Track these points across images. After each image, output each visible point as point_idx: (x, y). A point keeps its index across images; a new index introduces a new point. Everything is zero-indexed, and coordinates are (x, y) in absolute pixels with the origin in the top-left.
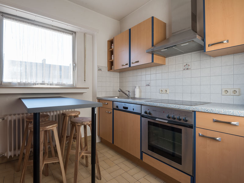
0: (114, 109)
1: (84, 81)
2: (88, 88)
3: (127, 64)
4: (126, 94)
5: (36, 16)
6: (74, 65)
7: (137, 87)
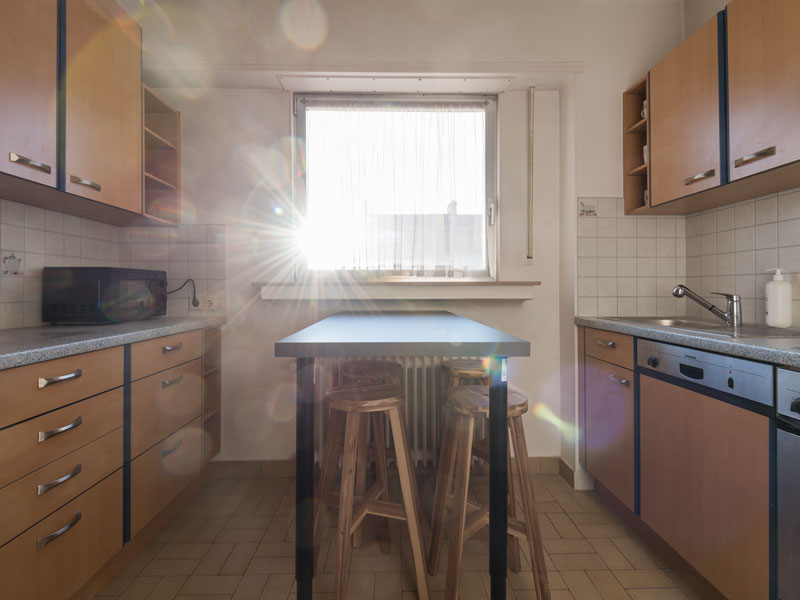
0: (638, 371)
1: (528, 257)
2: (539, 283)
3: (711, 174)
4: (711, 308)
5: (374, 78)
6: (492, 206)
7: (779, 277)
